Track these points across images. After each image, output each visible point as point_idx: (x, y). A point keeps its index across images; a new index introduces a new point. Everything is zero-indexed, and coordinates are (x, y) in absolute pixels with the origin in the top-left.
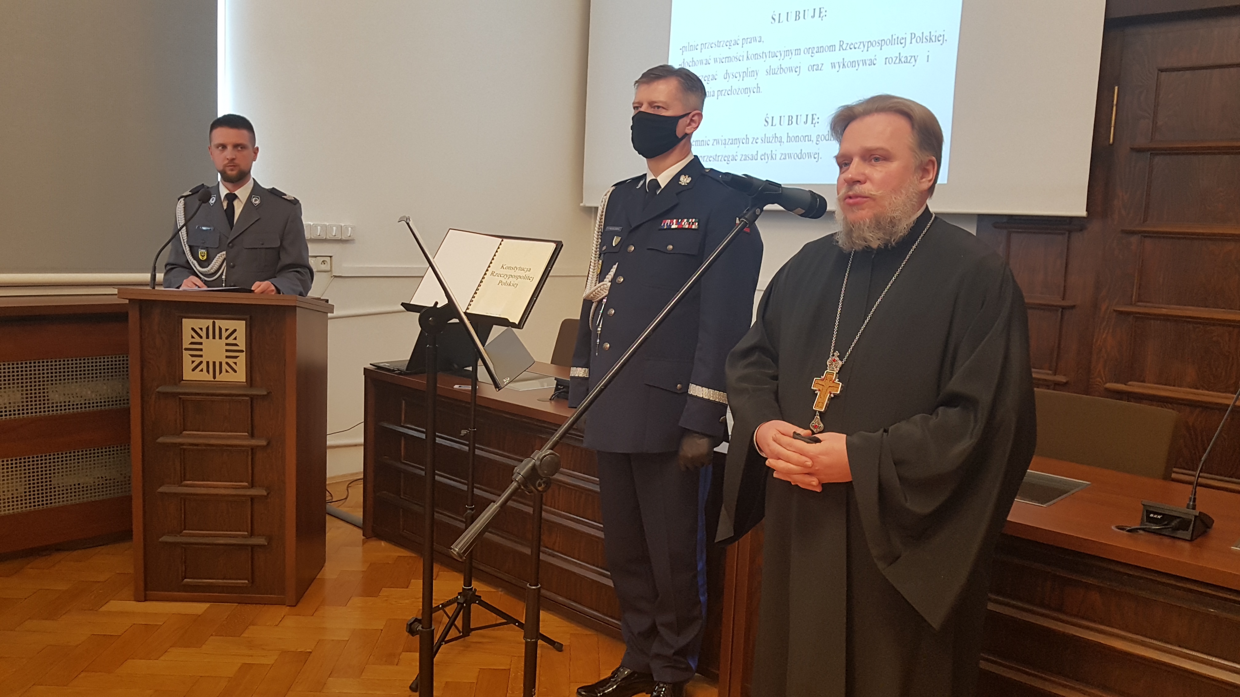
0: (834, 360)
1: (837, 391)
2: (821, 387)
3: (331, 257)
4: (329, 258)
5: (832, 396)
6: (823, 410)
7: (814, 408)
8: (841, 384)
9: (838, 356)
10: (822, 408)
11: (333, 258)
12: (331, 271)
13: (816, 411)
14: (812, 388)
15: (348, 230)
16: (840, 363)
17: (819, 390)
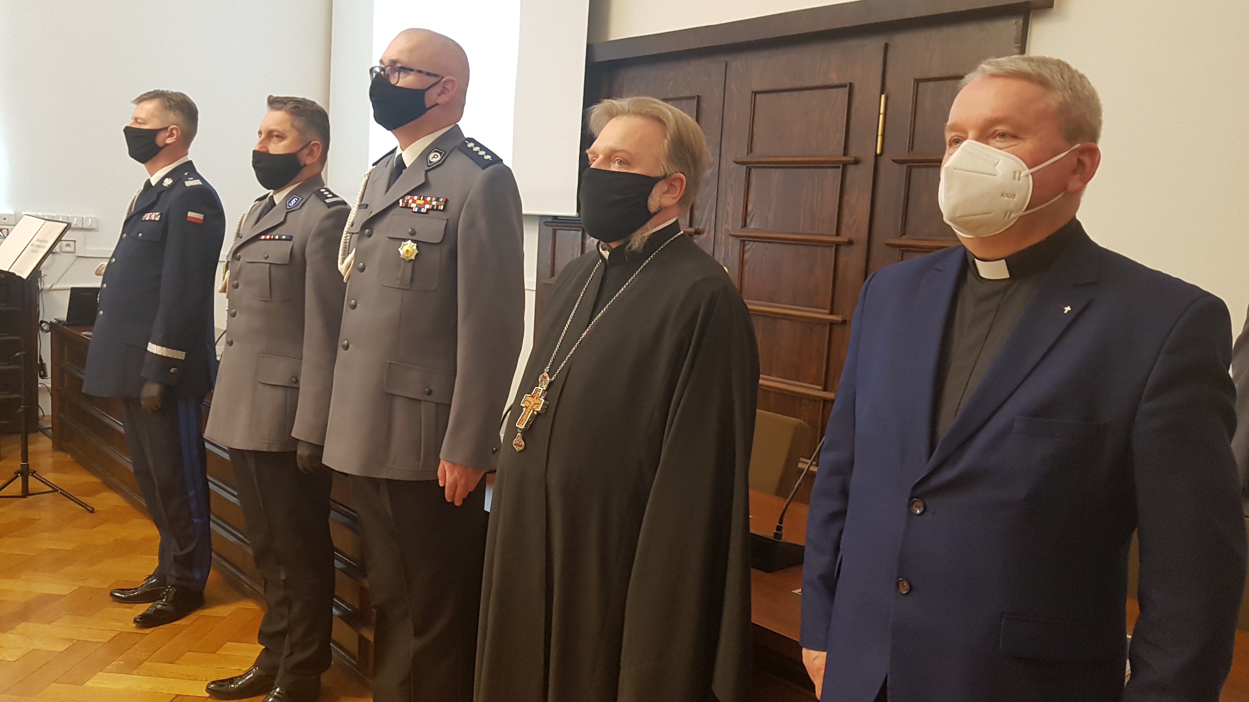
3: (75, 241)
4: (73, 242)
11: (76, 242)
12: (74, 252)
15: (89, 221)
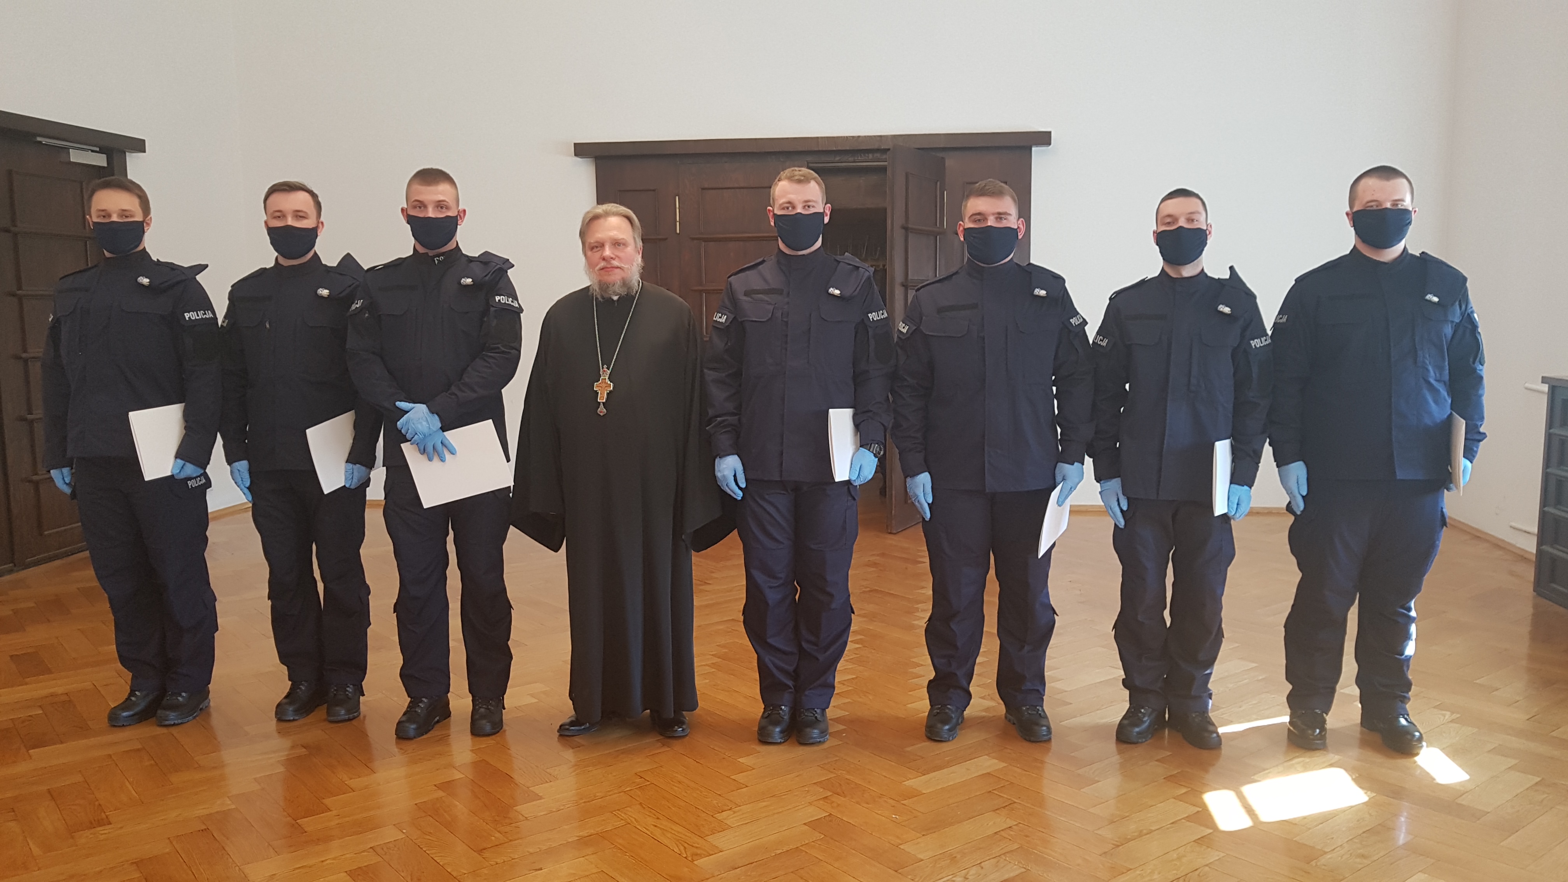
0: (604, 371)
1: (610, 388)
2: (600, 388)
5: (608, 392)
6: (604, 401)
7: (599, 401)
8: (612, 384)
9: (607, 368)
10: (603, 400)
13: (599, 403)
14: (595, 389)
16: (609, 372)
17: (599, 390)
